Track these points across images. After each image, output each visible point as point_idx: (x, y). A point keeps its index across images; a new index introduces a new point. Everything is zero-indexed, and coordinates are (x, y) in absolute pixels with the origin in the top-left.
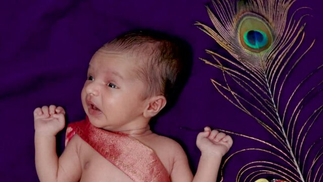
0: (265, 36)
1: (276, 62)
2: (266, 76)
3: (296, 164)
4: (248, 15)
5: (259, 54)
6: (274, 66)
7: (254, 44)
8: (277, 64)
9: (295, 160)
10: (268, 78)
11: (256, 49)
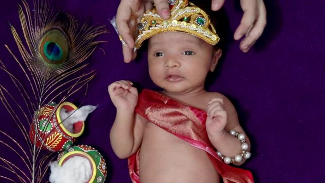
0: (61, 53)
1: (58, 78)
2: (44, 85)
3: (33, 169)
4: (59, 29)
5: (49, 65)
6: (54, 80)
7: (50, 55)
8: (58, 80)
9: (33, 165)
10: (45, 87)
11: (49, 59)
